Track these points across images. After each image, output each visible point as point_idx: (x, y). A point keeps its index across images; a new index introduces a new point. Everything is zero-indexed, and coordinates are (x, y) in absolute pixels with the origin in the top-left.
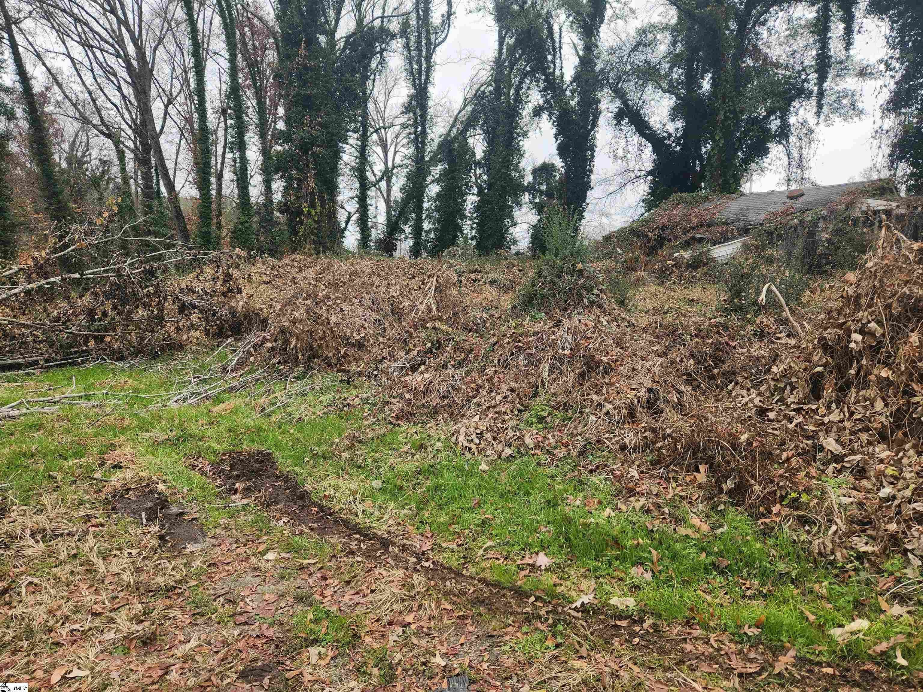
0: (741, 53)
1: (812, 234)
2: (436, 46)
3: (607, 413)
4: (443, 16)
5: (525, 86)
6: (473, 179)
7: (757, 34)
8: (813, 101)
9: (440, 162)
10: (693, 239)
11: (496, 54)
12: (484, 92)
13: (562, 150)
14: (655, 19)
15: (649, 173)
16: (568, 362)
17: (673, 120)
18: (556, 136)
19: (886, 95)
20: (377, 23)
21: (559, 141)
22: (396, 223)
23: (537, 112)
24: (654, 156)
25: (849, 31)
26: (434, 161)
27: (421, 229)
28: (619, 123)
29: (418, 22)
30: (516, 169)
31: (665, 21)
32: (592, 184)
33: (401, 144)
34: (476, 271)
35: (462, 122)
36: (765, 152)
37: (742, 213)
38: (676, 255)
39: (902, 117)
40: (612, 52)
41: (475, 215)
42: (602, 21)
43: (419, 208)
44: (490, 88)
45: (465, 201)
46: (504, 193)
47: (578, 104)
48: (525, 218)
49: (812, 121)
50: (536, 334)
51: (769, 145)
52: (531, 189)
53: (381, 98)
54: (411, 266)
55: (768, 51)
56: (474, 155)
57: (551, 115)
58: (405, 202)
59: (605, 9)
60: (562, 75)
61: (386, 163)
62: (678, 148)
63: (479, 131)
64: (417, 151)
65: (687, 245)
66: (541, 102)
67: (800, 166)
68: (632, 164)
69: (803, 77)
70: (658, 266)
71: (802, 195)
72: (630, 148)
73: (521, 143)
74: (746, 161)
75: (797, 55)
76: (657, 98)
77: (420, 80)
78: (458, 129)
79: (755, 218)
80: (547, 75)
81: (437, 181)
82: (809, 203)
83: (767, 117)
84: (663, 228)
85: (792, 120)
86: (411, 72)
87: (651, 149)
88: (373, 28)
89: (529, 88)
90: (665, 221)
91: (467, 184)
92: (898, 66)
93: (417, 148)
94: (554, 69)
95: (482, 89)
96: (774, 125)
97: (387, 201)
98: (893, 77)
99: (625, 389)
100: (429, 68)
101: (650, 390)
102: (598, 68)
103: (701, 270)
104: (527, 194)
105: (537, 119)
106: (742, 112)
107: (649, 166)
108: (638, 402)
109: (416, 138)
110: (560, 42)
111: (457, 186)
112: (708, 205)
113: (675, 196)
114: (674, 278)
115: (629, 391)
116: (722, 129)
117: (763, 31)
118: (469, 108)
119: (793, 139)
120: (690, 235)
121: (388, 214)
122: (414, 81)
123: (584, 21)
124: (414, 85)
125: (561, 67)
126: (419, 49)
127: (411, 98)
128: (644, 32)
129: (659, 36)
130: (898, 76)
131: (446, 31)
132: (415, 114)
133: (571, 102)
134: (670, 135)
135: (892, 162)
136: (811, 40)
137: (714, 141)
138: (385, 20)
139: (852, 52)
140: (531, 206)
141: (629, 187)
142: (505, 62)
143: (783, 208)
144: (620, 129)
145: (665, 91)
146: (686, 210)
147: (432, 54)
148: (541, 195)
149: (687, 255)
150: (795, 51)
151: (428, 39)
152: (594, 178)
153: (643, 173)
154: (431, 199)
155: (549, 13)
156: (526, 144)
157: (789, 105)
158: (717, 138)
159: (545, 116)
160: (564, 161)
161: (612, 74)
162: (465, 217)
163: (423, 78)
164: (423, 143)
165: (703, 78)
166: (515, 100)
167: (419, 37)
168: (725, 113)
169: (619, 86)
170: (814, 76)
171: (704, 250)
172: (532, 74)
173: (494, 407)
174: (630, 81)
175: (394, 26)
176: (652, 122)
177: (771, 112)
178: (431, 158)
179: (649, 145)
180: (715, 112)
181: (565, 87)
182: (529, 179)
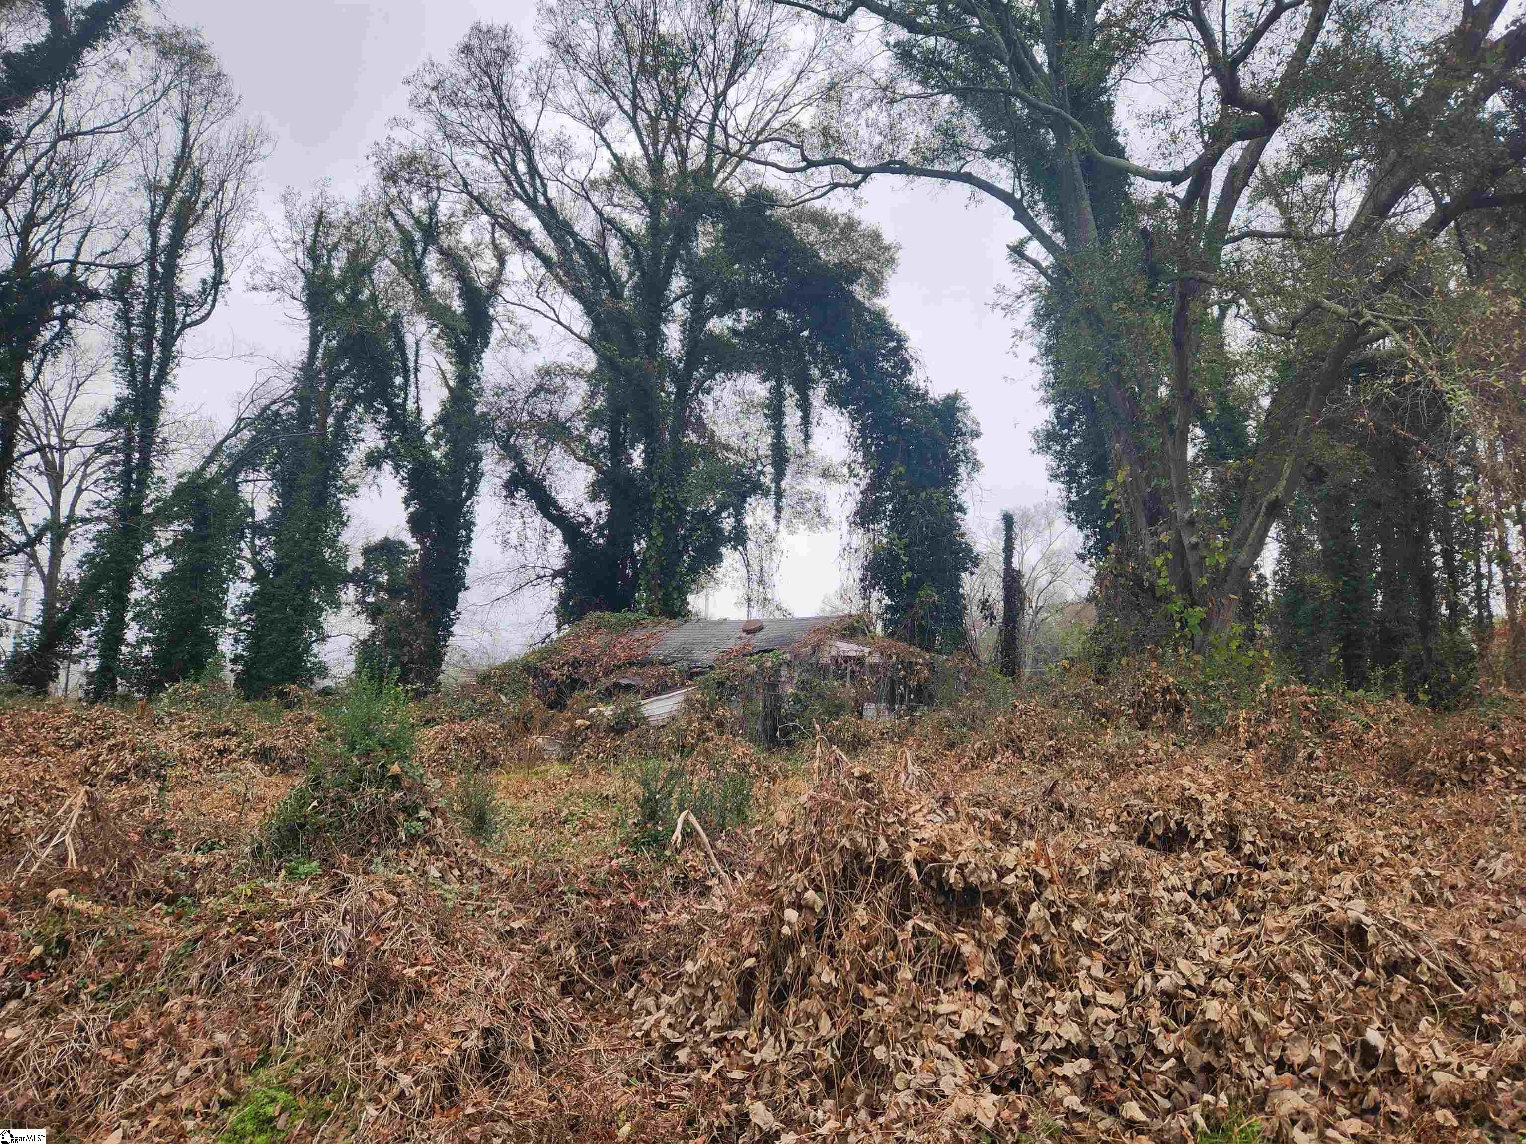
0: (682, 424)
1: (773, 686)
2: (185, 326)
3: (402, 1095)
4: (204, 282)
5: (354, 417)
6: (247, 553)
7: (701, 403)
8: (772, 500)
9: (178, 519)
10: (617, 685)
11: (304, 357)
12: (277, 414)
13: (416, 524)
14: (564, 359)
15: (556, 574)
16: (341, 982)
17: (592, 500)
18: (407, 502)
19: (851, 506)
20: (62, 270)
21: (412, 510)
22: (64, 624)
23: (374, 460)
24: (566, 549)
25: (806, 420)
26: (164, 516)
27: (121, 641)
28: (511, 495)
29: (151, 282)
30: (332, 543)
31: (577, 365)
32: (467, 582)
33: (94, 477)
34: (226, 732)
35: (229, 456)
36: (717, 558)
37: (686, 650)
38: (591, 710)
39: (871, 535)
40: (500, 391)
41: (244, 618)
42: (486, 344)
43: (119, 602)
44: (291, 409)
45: (225, 592)
46: (305, 584)
47: (445, 456)
48: (347, 627)
49: (771, 524)
50: (290, 913)
51: (723, 550)
52: (359, 578)
53: (59, 393)
54: (76, 721)
55: (715, 428)
56: (252, 512)
57: (397, 468)
58: (90, 586)
59: (491, 330)
60: (419, 410)
61: (55, 508)
62: (601, 541)
63: (264, 475)
64: (126, 497)
65: (608, 694)
66: (382, 445)
67: (761, 582)
68: (532, 557)
69: (759, 468)
70: (565, 727)
71: (761, 628)
72: (529, 533)
73: (343, 504)
74: (693, 569)
75: (750, 440)
76: (567, 467)
77: (146, 375)
78: (221, 466)
79: (705, 657)
80: (392, 407)
81: (170, 552)
82: (769, 640)
83: (718, 513)
84: (575, 664)
85: (748, 521)
86: (128, 358)
87: (561, 538)
88: (50, 275)
89: (361, 421)
90: (577, 653)
91: (232, 562)
92: (862, 472)
93: (126, 490)
94: (406, 399)
95: (274, 407)
96: (727, 524)
97: (49, 581)
98: (857, 485)
99: (441, 1036)
100: (168, 358)
101: (487, 1033)
102: (479, 409)
103: (630, 736)
104: (351, 586)
105: (373, 470)
106: (686, 502)
107: (558, 563)
108: (462, 1061)
109: (127, 473)
110: (416, 362)
111: (210, 565)
112: (639, 634)
113: (593, 616)
114: (588, 749)
115: (446, 1040)
116: (660, 521)
117: (707, 400)
118: (247, 435)
119: (750, 545)
120: (613, 679)
121: (48, 605)
122: (133, 375)
123: (456, 338)
124: (132, 383)
125: (417, 400)
126: (149, 325)
127: (123, 402)
128: (548, 373)
129: (569, 383)
130: (863, 484)
131: (207, 307)
132: (128, 430)
133: (434, 453)
134: (588, 521)
135: (865, 589)
136: (765, 424)
137: (651, 538)
138: (80, 269)
139: (811, 446)
140: (358, 608)
141: (527, 591)
142: (320, 372)
143: (740, 643)
144: (513, 504)
145: (579, 460)
146: (608, 639)
147: (175, 339)
148: (378, 591)
149: (608, 711)
150: (747, 435)
151: (169, 313)
152: (470, 572)
153: (549, 572)
154: (147, 584)
155: (397, 316)
156: (351, 506)
157: (745, 501)
158: (654, 534)
159: (388, 467)
160: (420, 541)
161: (500, 423)
162: (224, 621)
163: (152, 373)
164: (142, 483)
165: (632, 448)
166: (336, 435)
167: (150, 307)
168: (664, 500)
169: (512, 441)
170: (769, 469)
171: (633, 704)
172: (367, 400)
173: (169, 1097)
174: (526, 437)
175: (100, 280)
176: (561, 501)
177: (722, 507)
178: (157, 511)
179: (558, 531)
180: (649, 498)
181: (423, 428)
182: (355, 562)
